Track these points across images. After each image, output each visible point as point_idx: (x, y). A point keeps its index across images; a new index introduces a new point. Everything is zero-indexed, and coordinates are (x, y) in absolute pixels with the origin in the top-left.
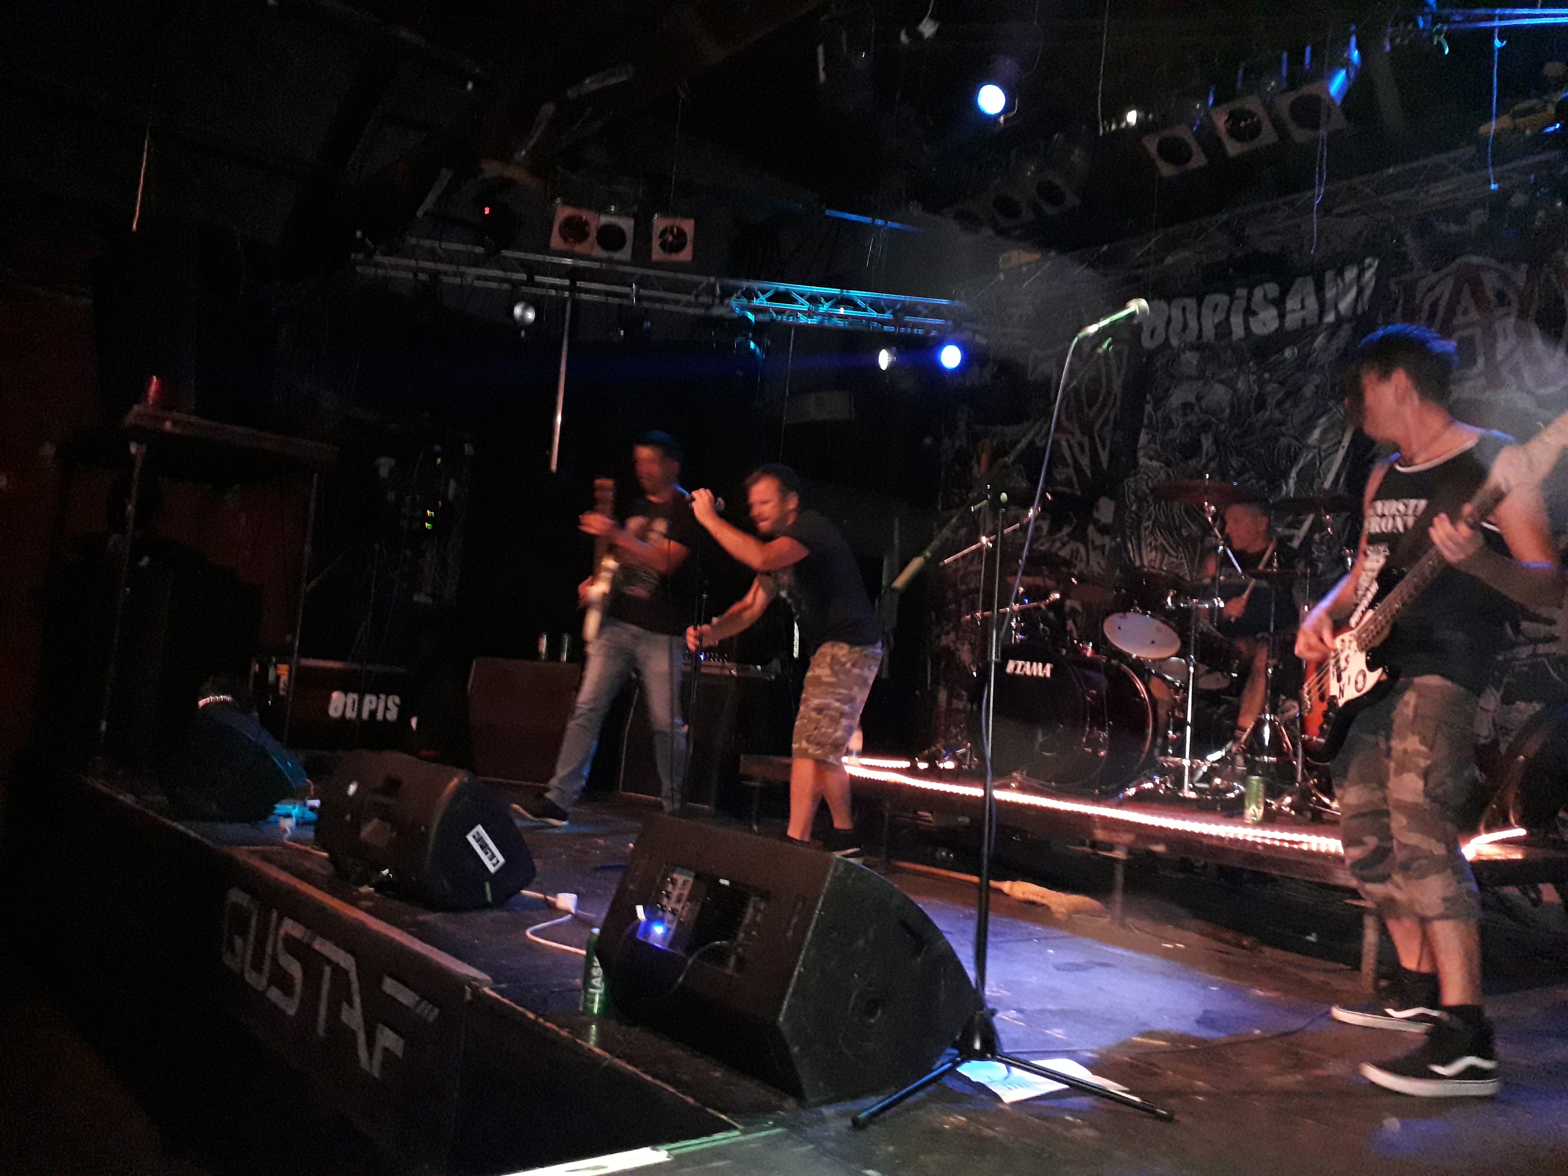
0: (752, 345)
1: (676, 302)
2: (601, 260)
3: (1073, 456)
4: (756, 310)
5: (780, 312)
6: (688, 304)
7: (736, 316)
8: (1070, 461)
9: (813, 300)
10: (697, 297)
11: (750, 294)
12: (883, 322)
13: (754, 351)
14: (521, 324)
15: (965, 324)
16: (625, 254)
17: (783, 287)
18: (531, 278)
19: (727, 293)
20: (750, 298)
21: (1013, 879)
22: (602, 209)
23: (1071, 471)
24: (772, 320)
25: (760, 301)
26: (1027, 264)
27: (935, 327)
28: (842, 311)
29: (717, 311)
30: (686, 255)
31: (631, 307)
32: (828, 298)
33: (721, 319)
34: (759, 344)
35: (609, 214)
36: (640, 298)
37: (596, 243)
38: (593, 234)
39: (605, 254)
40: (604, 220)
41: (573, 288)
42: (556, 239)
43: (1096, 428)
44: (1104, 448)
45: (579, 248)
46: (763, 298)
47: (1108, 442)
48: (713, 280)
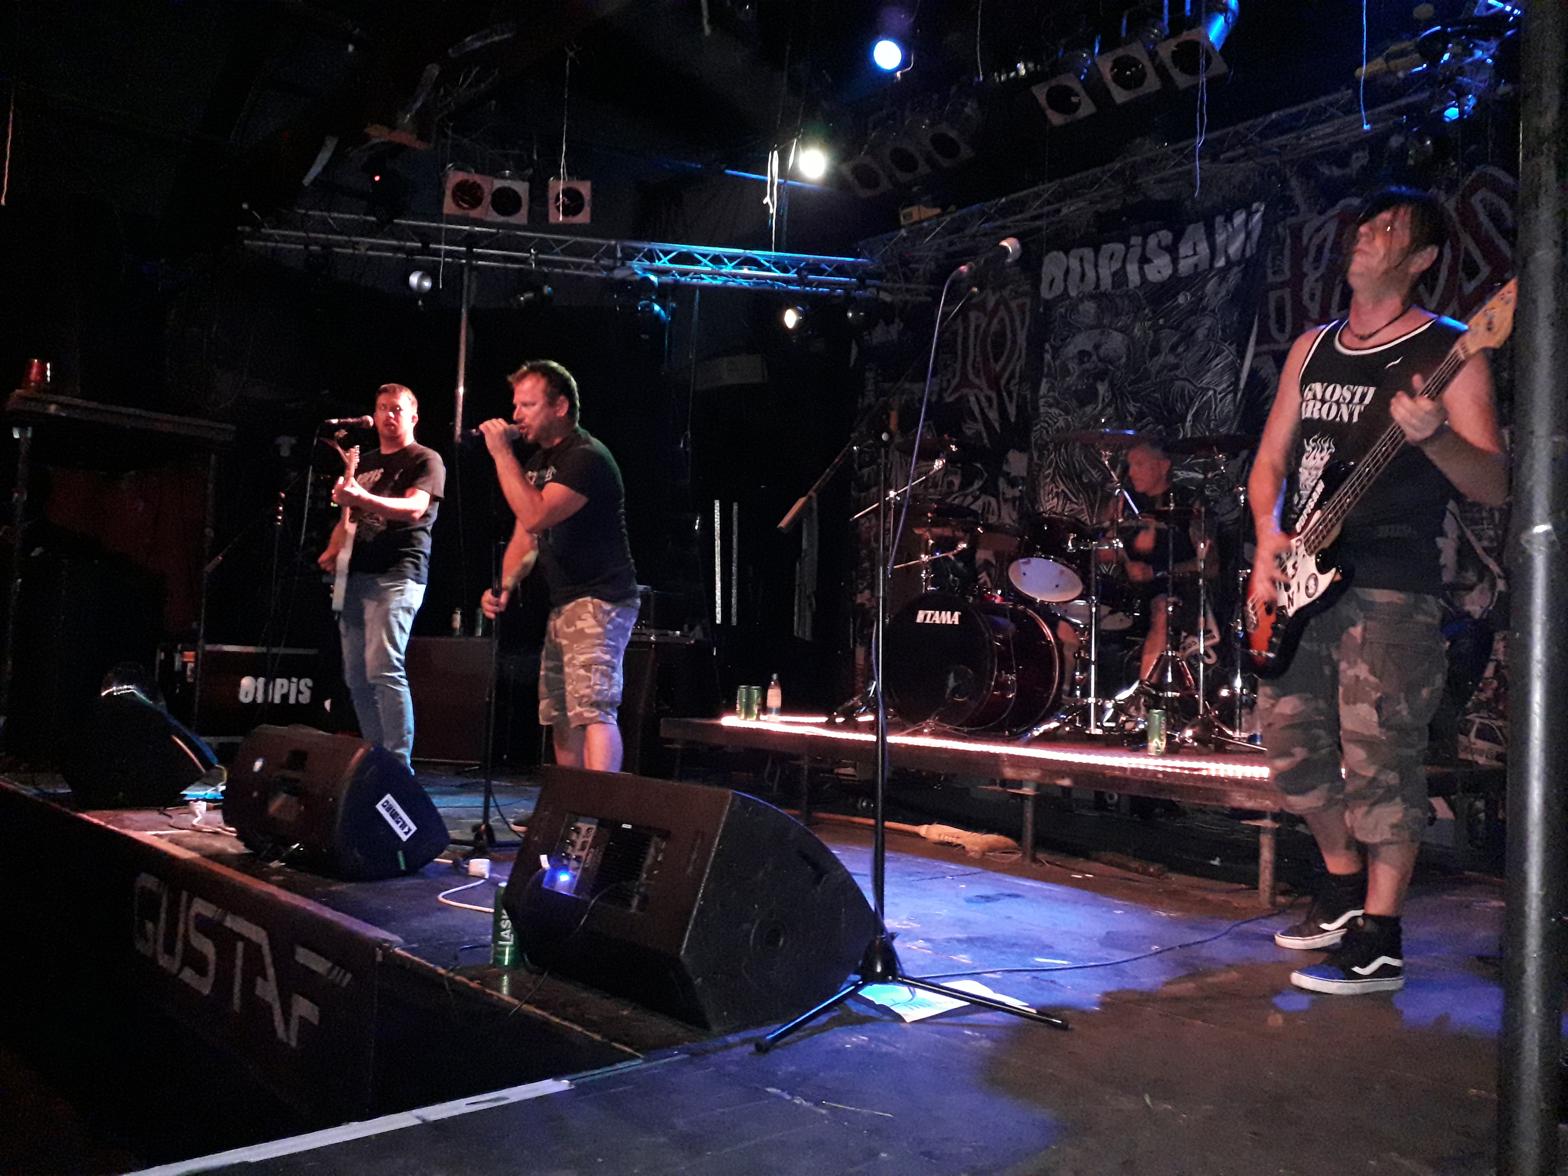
0: (657, 308)
1: (578, 266)
2: (498, 226)
3: (982, 410)
4: (659, 272)
5: (684, 273)
6: (589, 268)
7: (638, 278)
8: (979, 416)
9: (716, 260)
10: (597, 260)
11: (651, 256)
12: (787, 281)
13: (658, 314)
14: (419, 292)
15: (868, 282)
16: (521, 217)
17: (685, 248)
18: (426, 245)
19: (629, 255)
20: (652, 260)
21: (930, 823)
22: (496, 172)
23: (980, 427)
24: (676, 281)
25: (663, 263)
26: (928, 219)
27: (840, 285)
28: (745, 271)
29: (619, 274)
30: (583, 217)
31: (531, 272)
32: (731, 258)
33: (623, 282)
34: (663, 307)
35: (504, 177)
36: (539, 263)
37: (491, 208)
38: (487, 199)
39: (501, 219)
40: (498, 184)
41: (470, 255)
42: (449, 206)
43: (1003, 382)
44: (1011, 401)
45: (474, 213)
46: (665, 259)
47: (1015, 395)
48: (613, 242)
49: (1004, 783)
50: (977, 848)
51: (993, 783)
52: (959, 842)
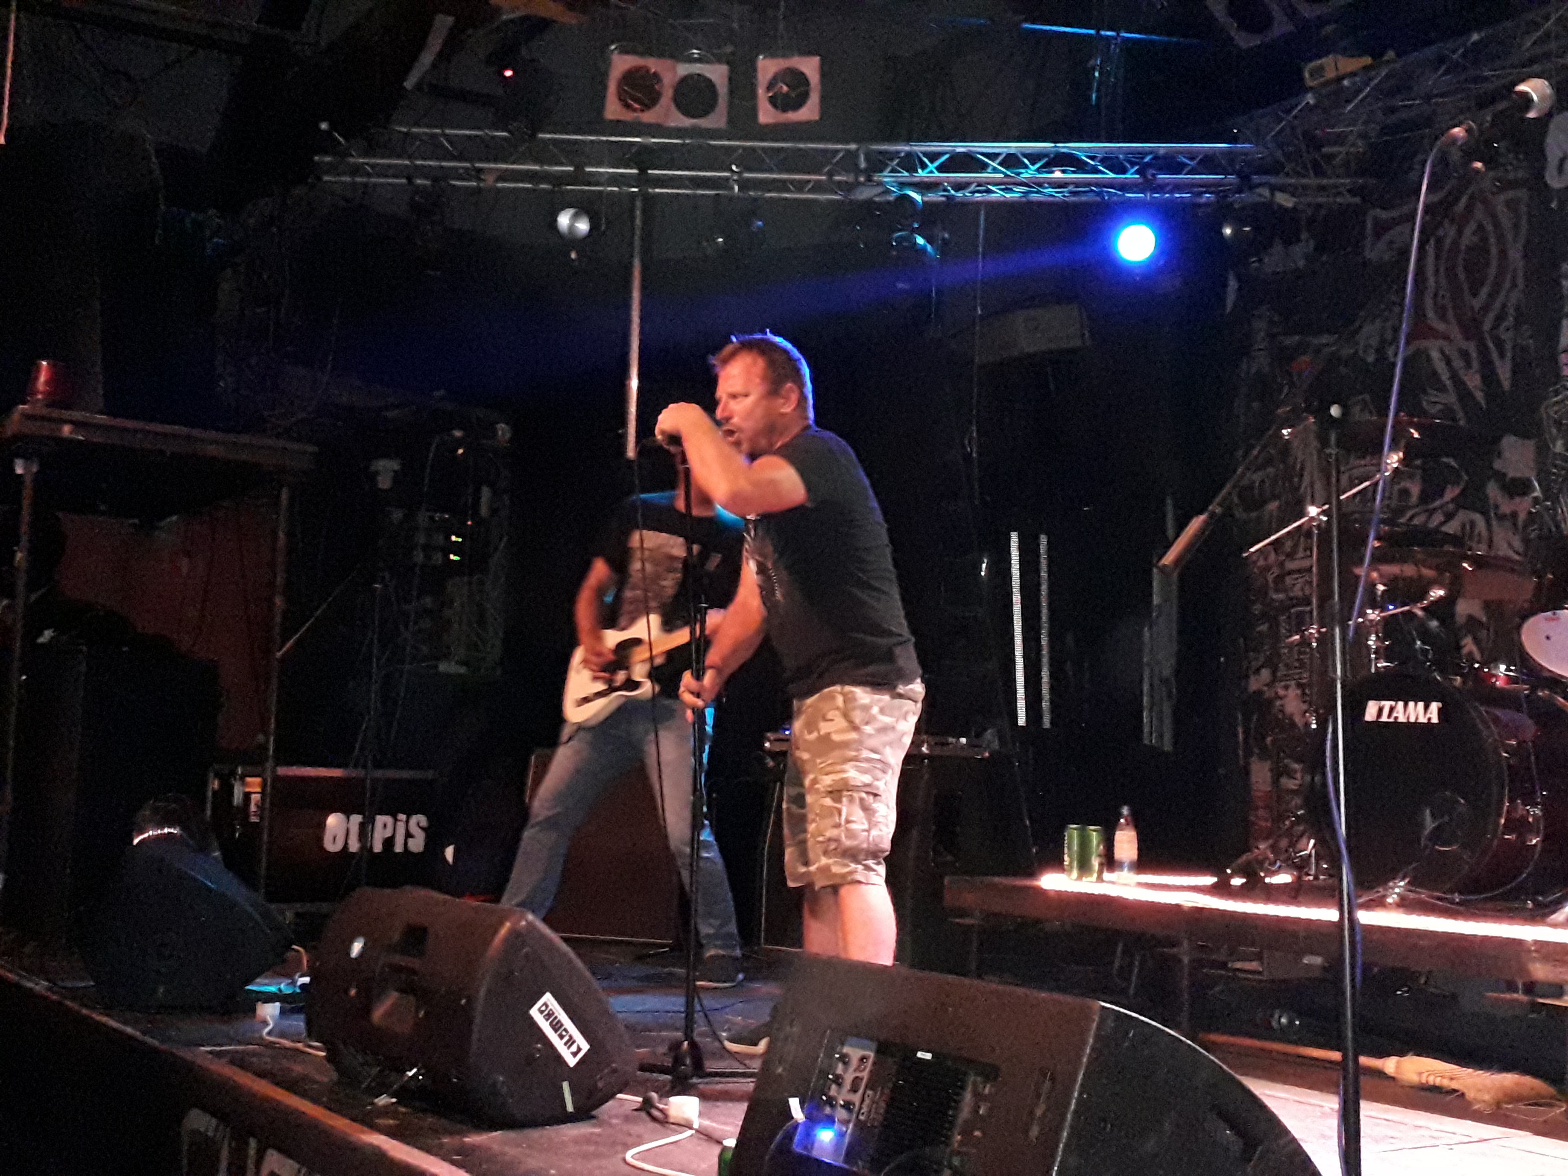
0: (920, 241)
1: (800, 186)
2: (679, 132)
3: (1453, 373)
4: (924, 187)
5: (959, 186)
6: (818, 187)
7: (891, 198)
8: (1448, 383)
9: (1011, 161)
10: (830, 174)
11: (911, 163)
12: (1124, 187)
13: (923, 250)
14: (570, 240)
15: (1256, 178)
16: (717, 120)
17: (961, 147)
18: (579, 167)
19: (878, 163)
20: (912, 170)
21: (1402, 1054)
22: (678, 55)
23: (1452, 399)
24: (950, 198)
25: (929, 173)
26: (1353, 74)
27: (1207, 186)
28: (1057, 174)
29: (864, 194)
30: (809, 112)
31: (731, 199)
32: (1034, 158)
33: (869, 204)
34: (929, 240)
35: (691, 60)
36: (745, 185)
37: (673, 107)
38: (668, 93)
39: (687, 122)
40: (683, 69)
41: (643, 180)
42: (613, 109)
43: (1487, 326)
44: (1502, 355)
45: (648, 117)
46: (932, 167)
47: (1508, 346)
48: (853, 146)
49: (1530, 988)
50: (1487, 1097)
51: (1511, 987)
52: (1454, 1085)
